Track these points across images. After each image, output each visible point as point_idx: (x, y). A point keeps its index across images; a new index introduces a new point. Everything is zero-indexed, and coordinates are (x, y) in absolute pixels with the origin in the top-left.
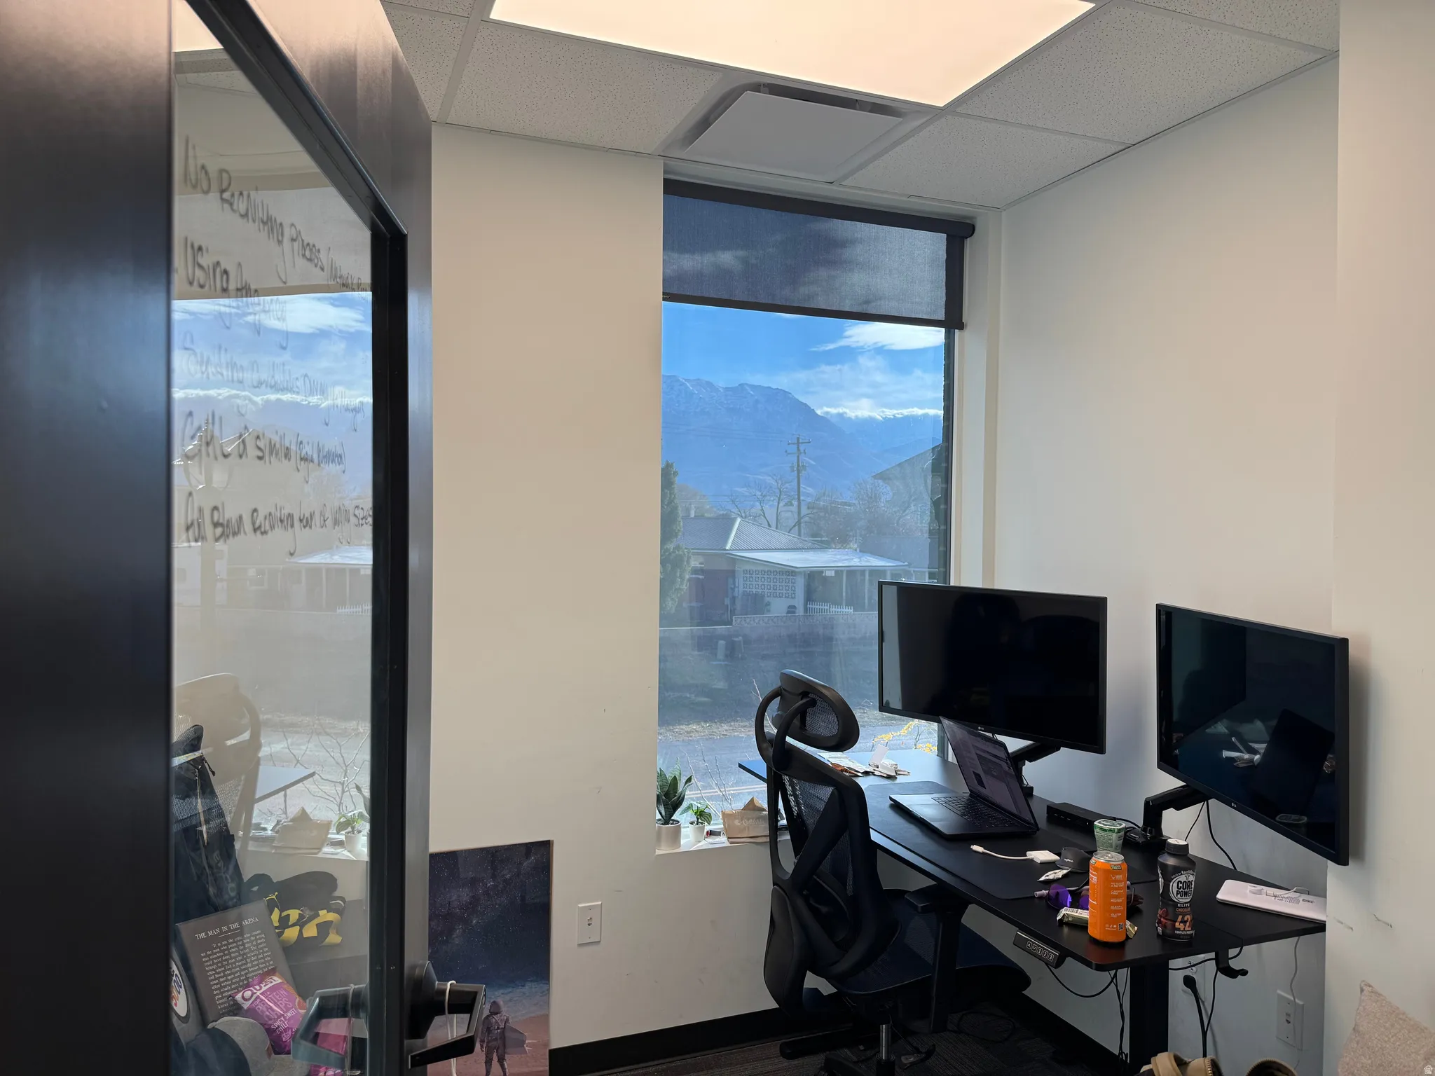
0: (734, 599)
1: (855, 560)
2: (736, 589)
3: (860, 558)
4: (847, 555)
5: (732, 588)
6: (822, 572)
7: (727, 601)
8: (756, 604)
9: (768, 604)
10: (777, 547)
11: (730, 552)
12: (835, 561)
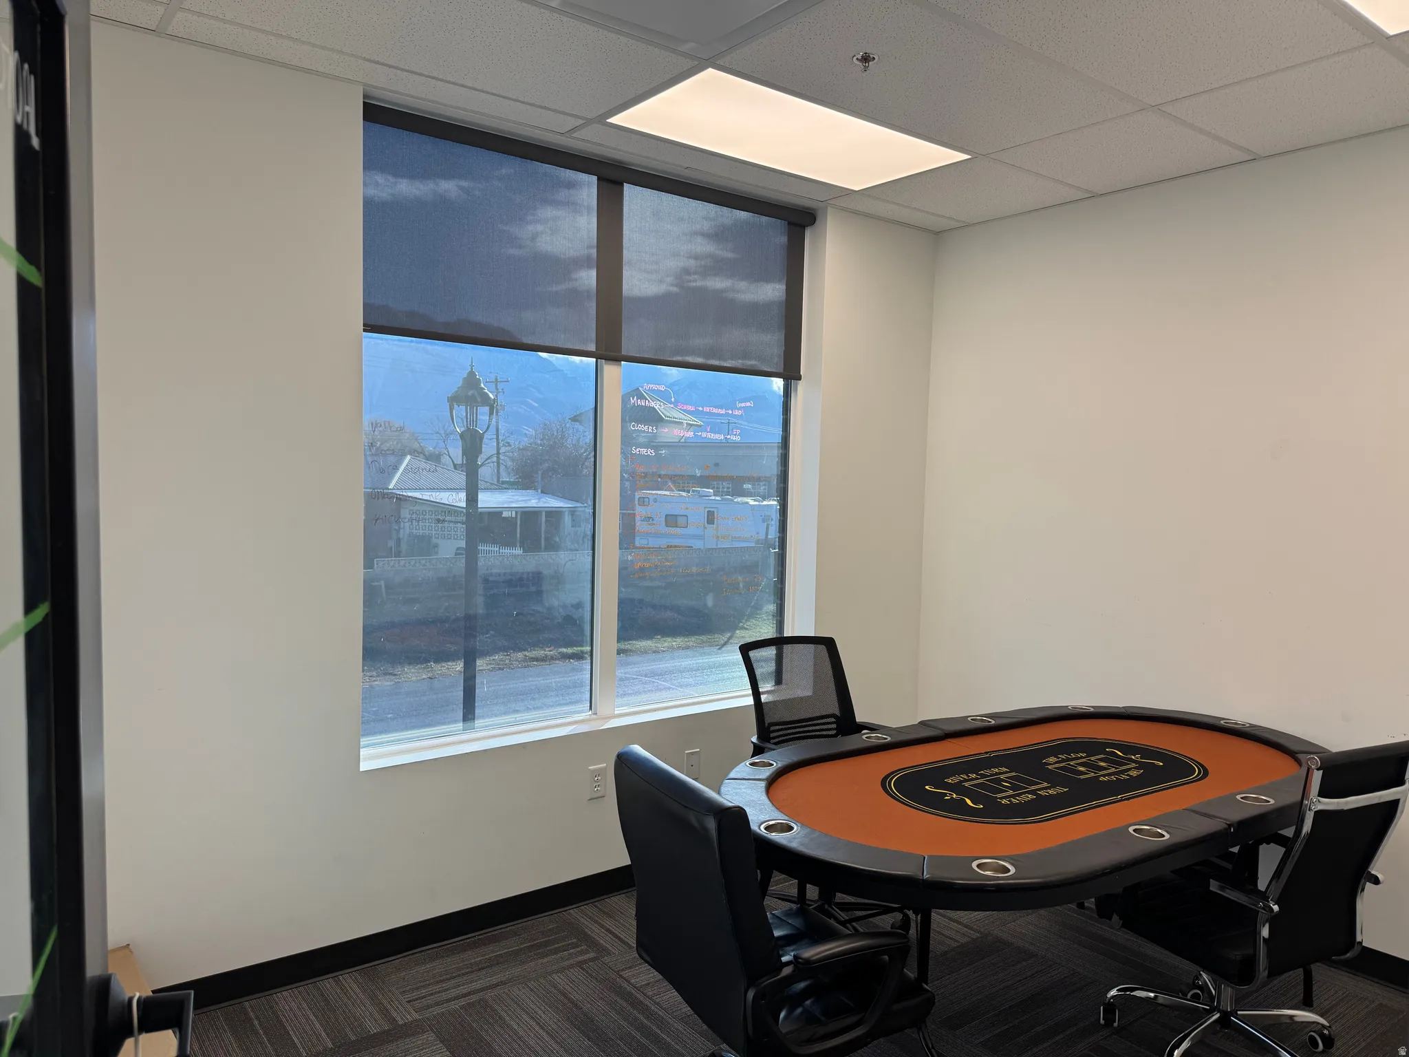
0: (399, 540)
1: (533, 501)
2: (402, 531)
3: (539, 499)
4: (527, 495)
5: (396, 530)
6: (501, 513)
7: (391, 543)
8: (424, 546)
9: (436, 546)
10: (449, 487)
11: (394, 491)
12: (512, 502)
